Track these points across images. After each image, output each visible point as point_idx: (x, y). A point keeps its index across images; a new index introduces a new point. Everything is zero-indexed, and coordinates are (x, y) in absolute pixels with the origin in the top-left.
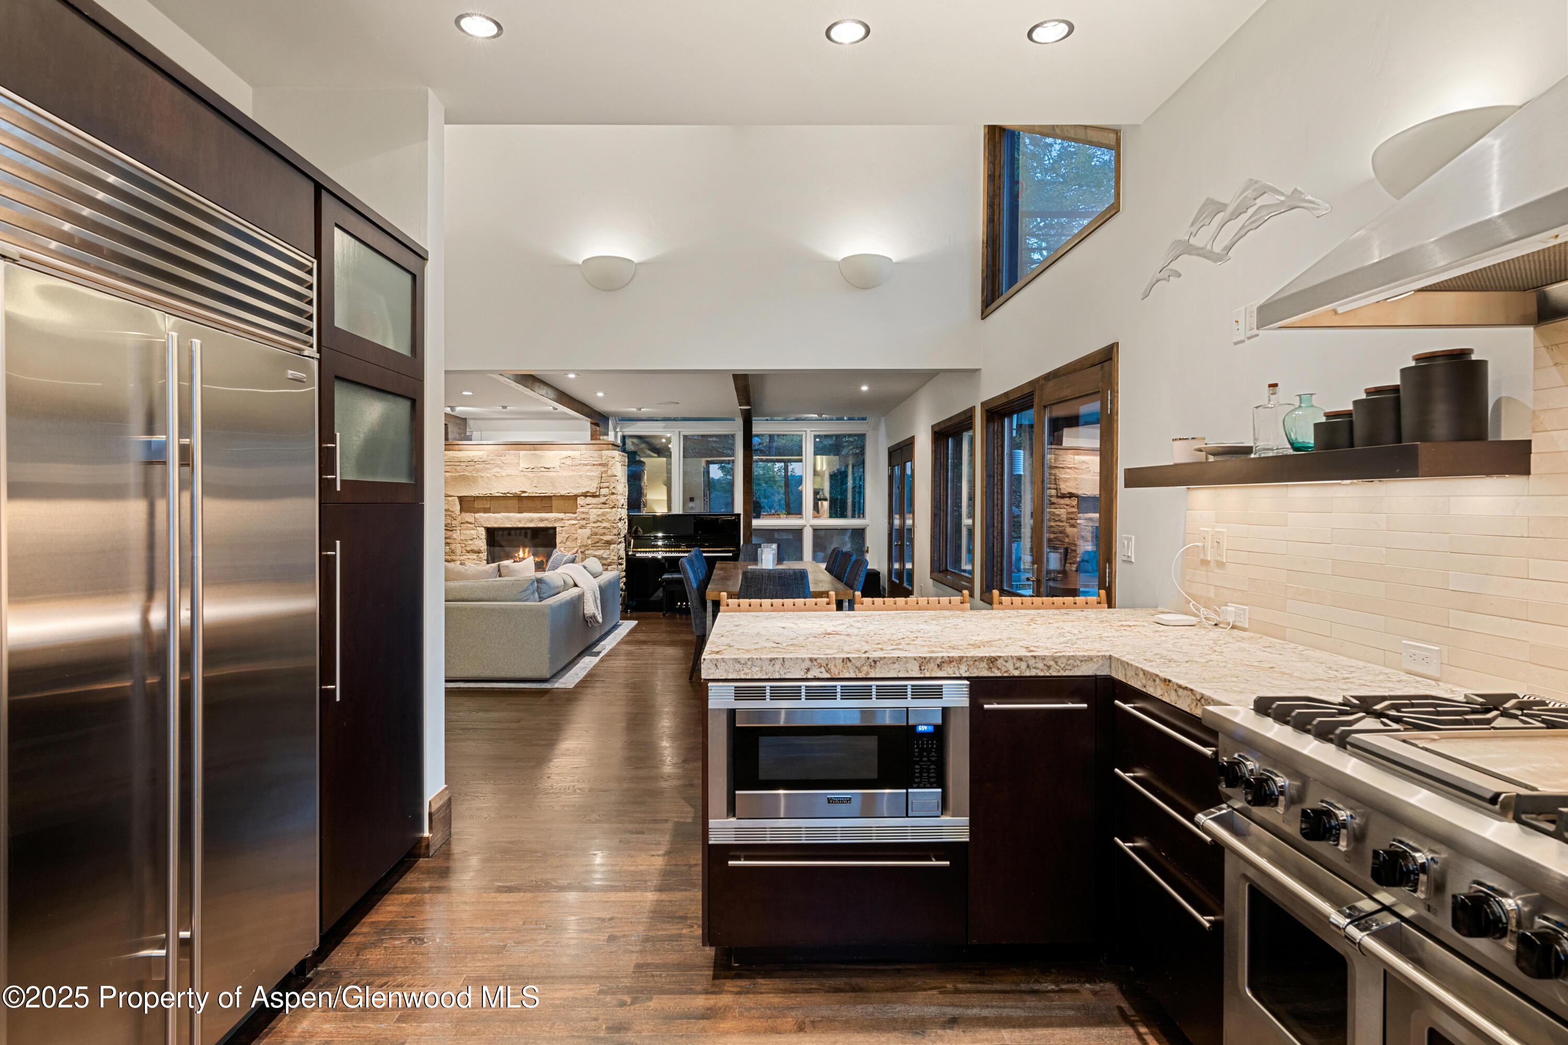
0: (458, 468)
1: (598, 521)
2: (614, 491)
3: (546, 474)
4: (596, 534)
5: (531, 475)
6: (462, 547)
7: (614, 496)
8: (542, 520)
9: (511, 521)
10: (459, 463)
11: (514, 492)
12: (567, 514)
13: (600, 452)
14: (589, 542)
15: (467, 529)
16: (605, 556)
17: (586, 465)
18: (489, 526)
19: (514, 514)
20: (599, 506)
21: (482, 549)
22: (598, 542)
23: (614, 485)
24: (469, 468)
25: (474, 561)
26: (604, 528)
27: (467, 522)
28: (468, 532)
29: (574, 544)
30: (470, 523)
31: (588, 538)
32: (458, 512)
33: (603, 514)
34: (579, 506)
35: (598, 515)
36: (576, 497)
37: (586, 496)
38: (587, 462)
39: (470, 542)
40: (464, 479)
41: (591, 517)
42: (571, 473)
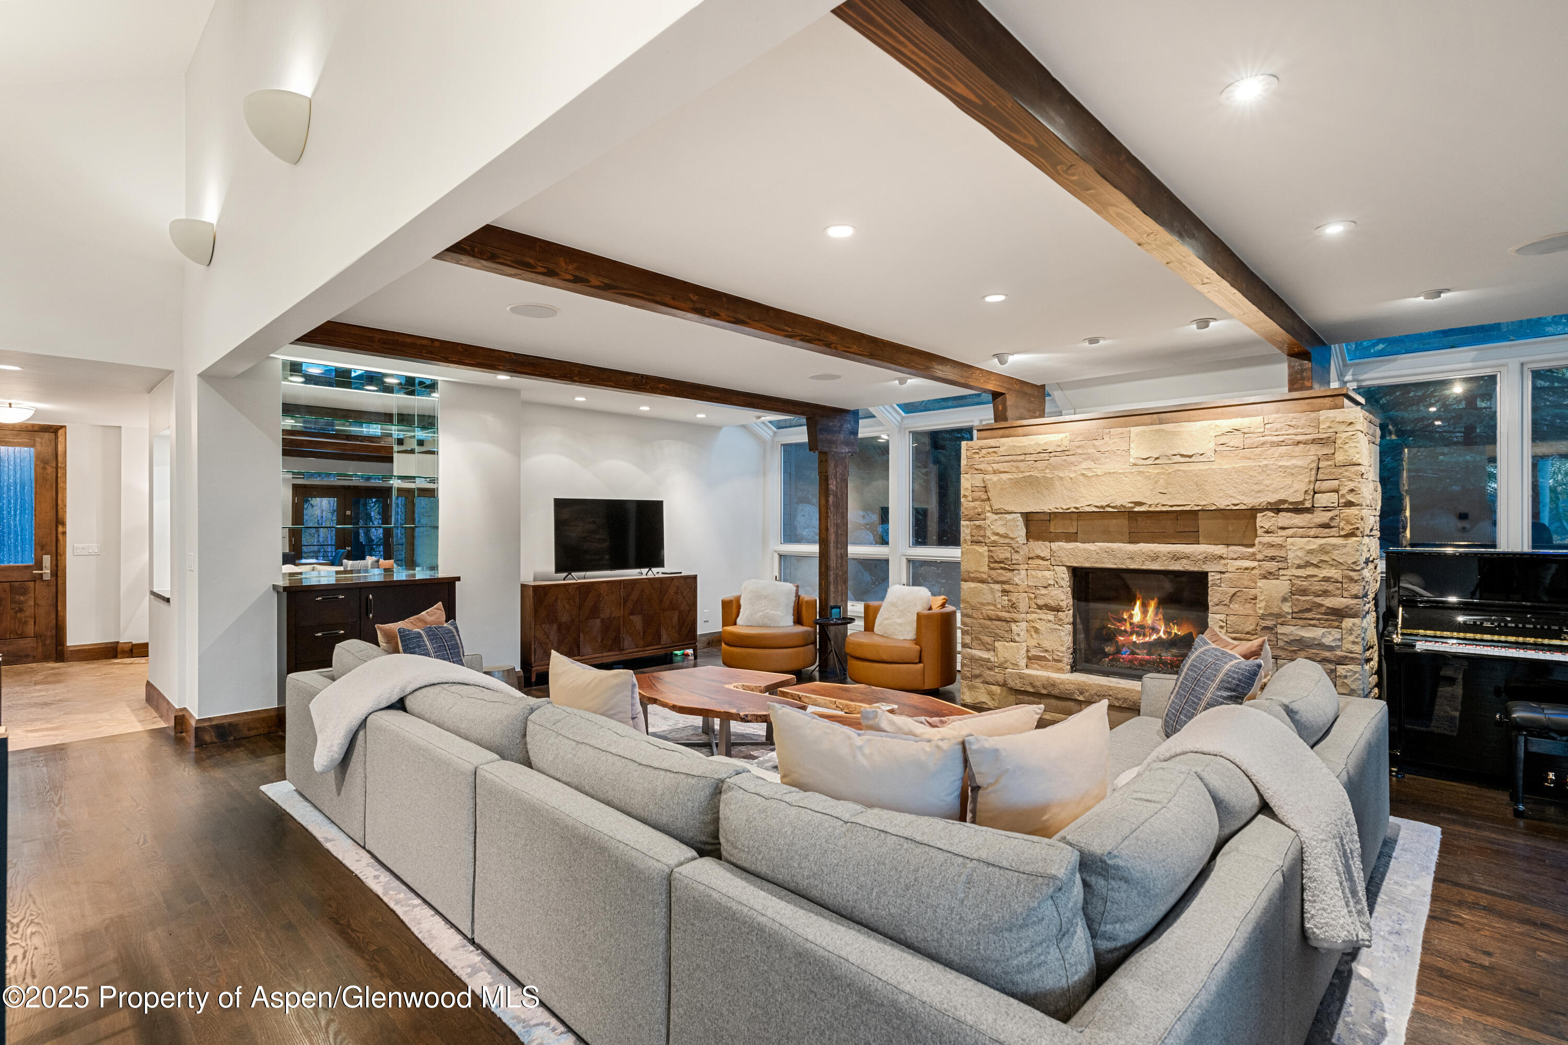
0: (1022, 465)
1: (1308, 564)
2: (1350, 497)
3: (1184, 467)
4: (1304, 592)
5: (1153, 471)
6: (1030, 599)
7: (1353, 511)
8: (1176, 557)
9: (1114, 556)
10: (1022, 457)
11: (1118, 503)
12: (1231, 548)
13: (1313, 415)
14: (1287, 608)
15: (1038, 568)
16: (1328, 641)
17: (1279, 444)
18: (1075, 565)
19: (1122, 545)
20: (1313, 532)
21: (1063, 604)
22: (1308, 610)
23: (1351, 485)
24: (1038, 464)
25: (1049, 625)
26: (1327, 579)
27: (1038, 557)
28: (1040, 574)
29: (1248, 609)
30: (1043, 559)
31: (1284, 600)
32: (1022, 539)
33: (1323, 550)
34: (1260, 532)
35: (1310, 552)
36: (1252, 513)
37: (1278, 511)
38: (1281, 438)
39: (1043, 591)
40: (1031, 483)
41: (1291, 555)
42: (1240, 464)
